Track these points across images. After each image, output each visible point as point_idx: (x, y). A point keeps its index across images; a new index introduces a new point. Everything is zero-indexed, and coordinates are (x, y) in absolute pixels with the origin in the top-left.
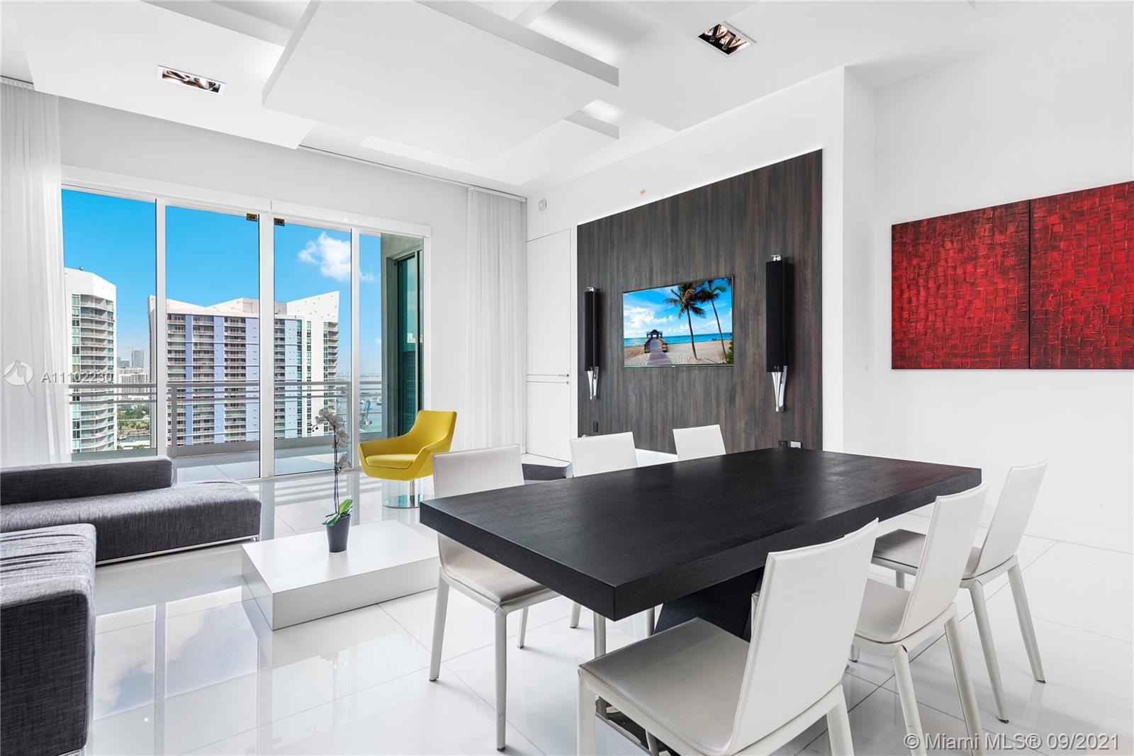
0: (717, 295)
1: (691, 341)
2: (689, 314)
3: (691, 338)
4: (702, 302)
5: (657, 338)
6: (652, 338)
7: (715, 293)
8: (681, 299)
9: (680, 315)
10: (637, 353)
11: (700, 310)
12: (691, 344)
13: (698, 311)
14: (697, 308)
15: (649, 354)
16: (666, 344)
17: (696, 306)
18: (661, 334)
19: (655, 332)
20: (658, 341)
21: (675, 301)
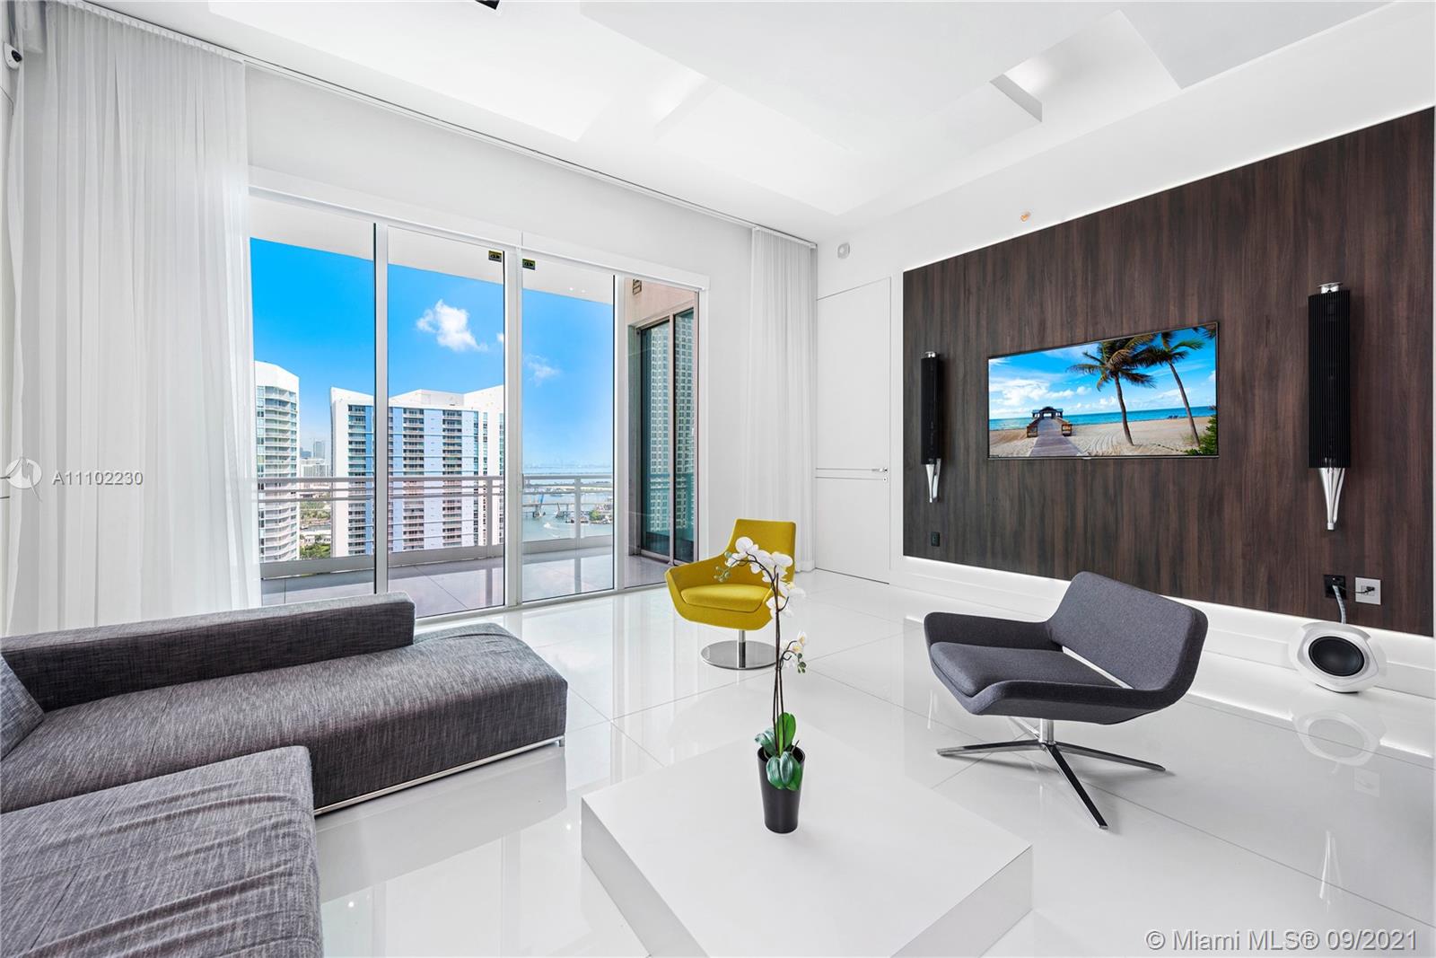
0: (1181, 354)
1: (1122, 419)
2: (1118, 384)
3: (1122, 415)
4: (1148, 366)
5: (1053, 417)
6: (1042, 418)
7: (1178, 351)
8: (1103, 364)
9: (1099, 386)
10: (1015, 438)
11: (1143, 376)
12: (1121, 425)
13: (1137, 379)
14: (1137, 374)
15: (1036, 439)
16: (1071, 425)
17: (1134, 372)
18: (1061, 413)
19: (1048, 409)
20: (1055, 421)
21: (1091, 367)
